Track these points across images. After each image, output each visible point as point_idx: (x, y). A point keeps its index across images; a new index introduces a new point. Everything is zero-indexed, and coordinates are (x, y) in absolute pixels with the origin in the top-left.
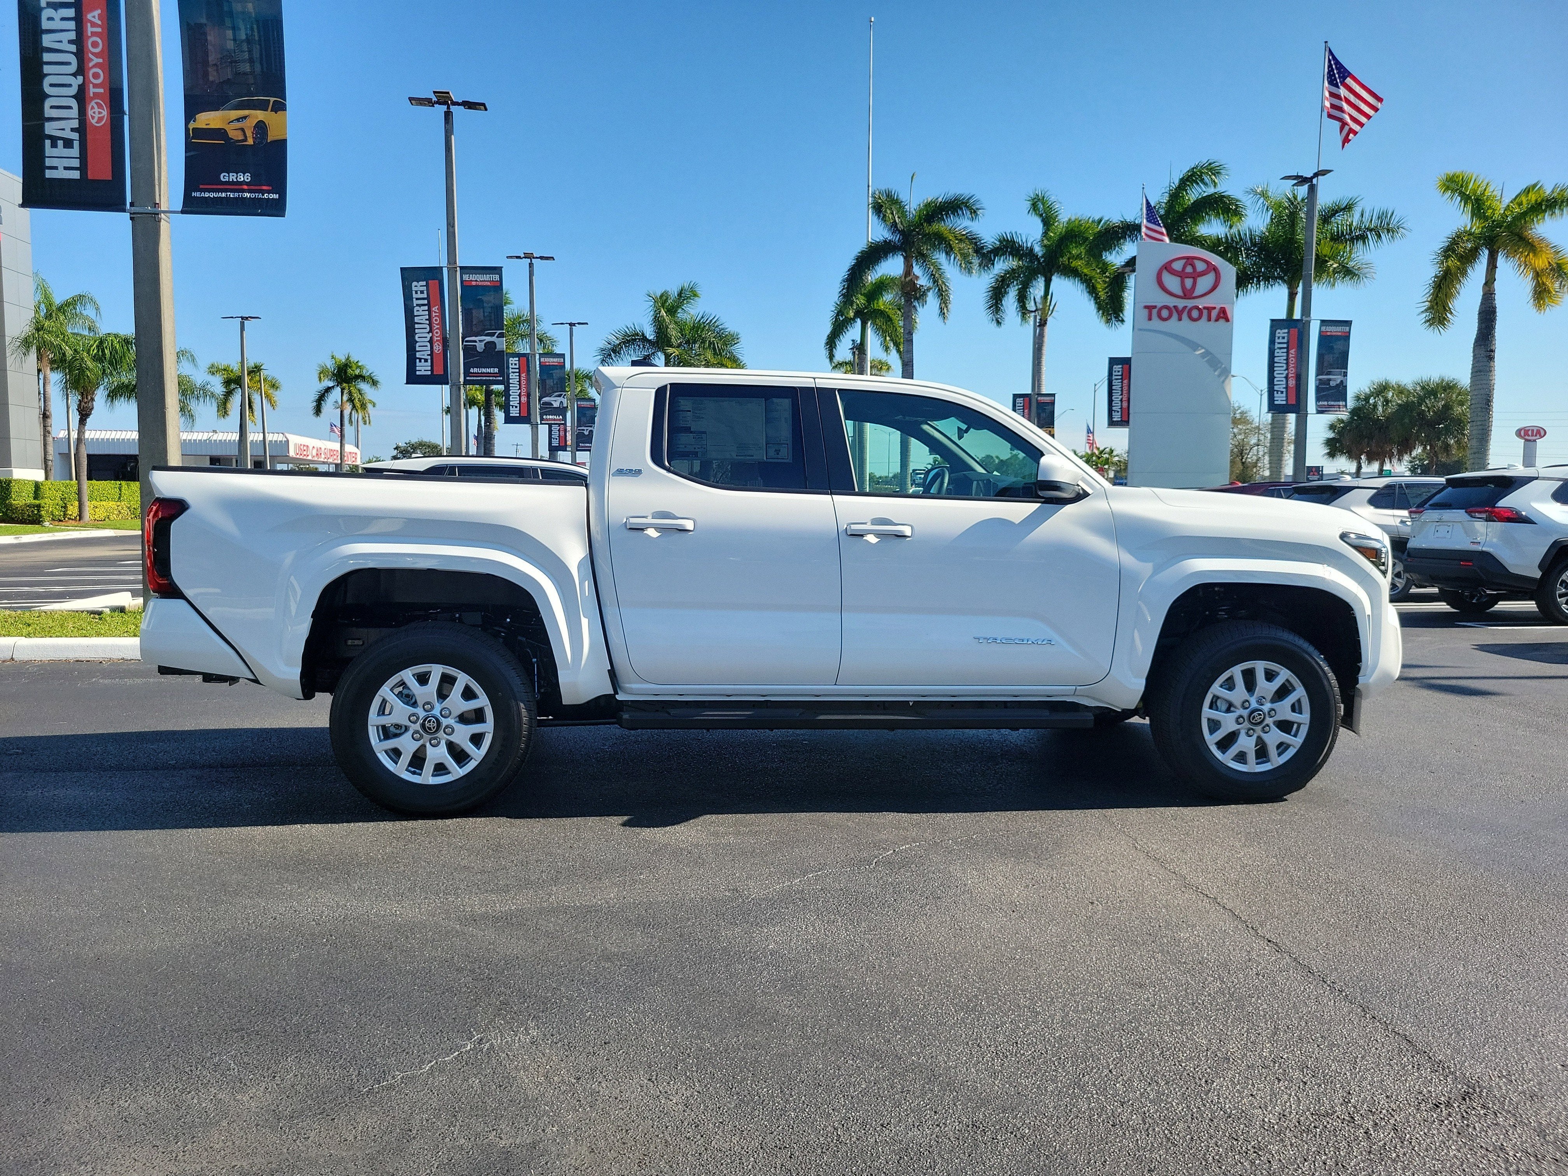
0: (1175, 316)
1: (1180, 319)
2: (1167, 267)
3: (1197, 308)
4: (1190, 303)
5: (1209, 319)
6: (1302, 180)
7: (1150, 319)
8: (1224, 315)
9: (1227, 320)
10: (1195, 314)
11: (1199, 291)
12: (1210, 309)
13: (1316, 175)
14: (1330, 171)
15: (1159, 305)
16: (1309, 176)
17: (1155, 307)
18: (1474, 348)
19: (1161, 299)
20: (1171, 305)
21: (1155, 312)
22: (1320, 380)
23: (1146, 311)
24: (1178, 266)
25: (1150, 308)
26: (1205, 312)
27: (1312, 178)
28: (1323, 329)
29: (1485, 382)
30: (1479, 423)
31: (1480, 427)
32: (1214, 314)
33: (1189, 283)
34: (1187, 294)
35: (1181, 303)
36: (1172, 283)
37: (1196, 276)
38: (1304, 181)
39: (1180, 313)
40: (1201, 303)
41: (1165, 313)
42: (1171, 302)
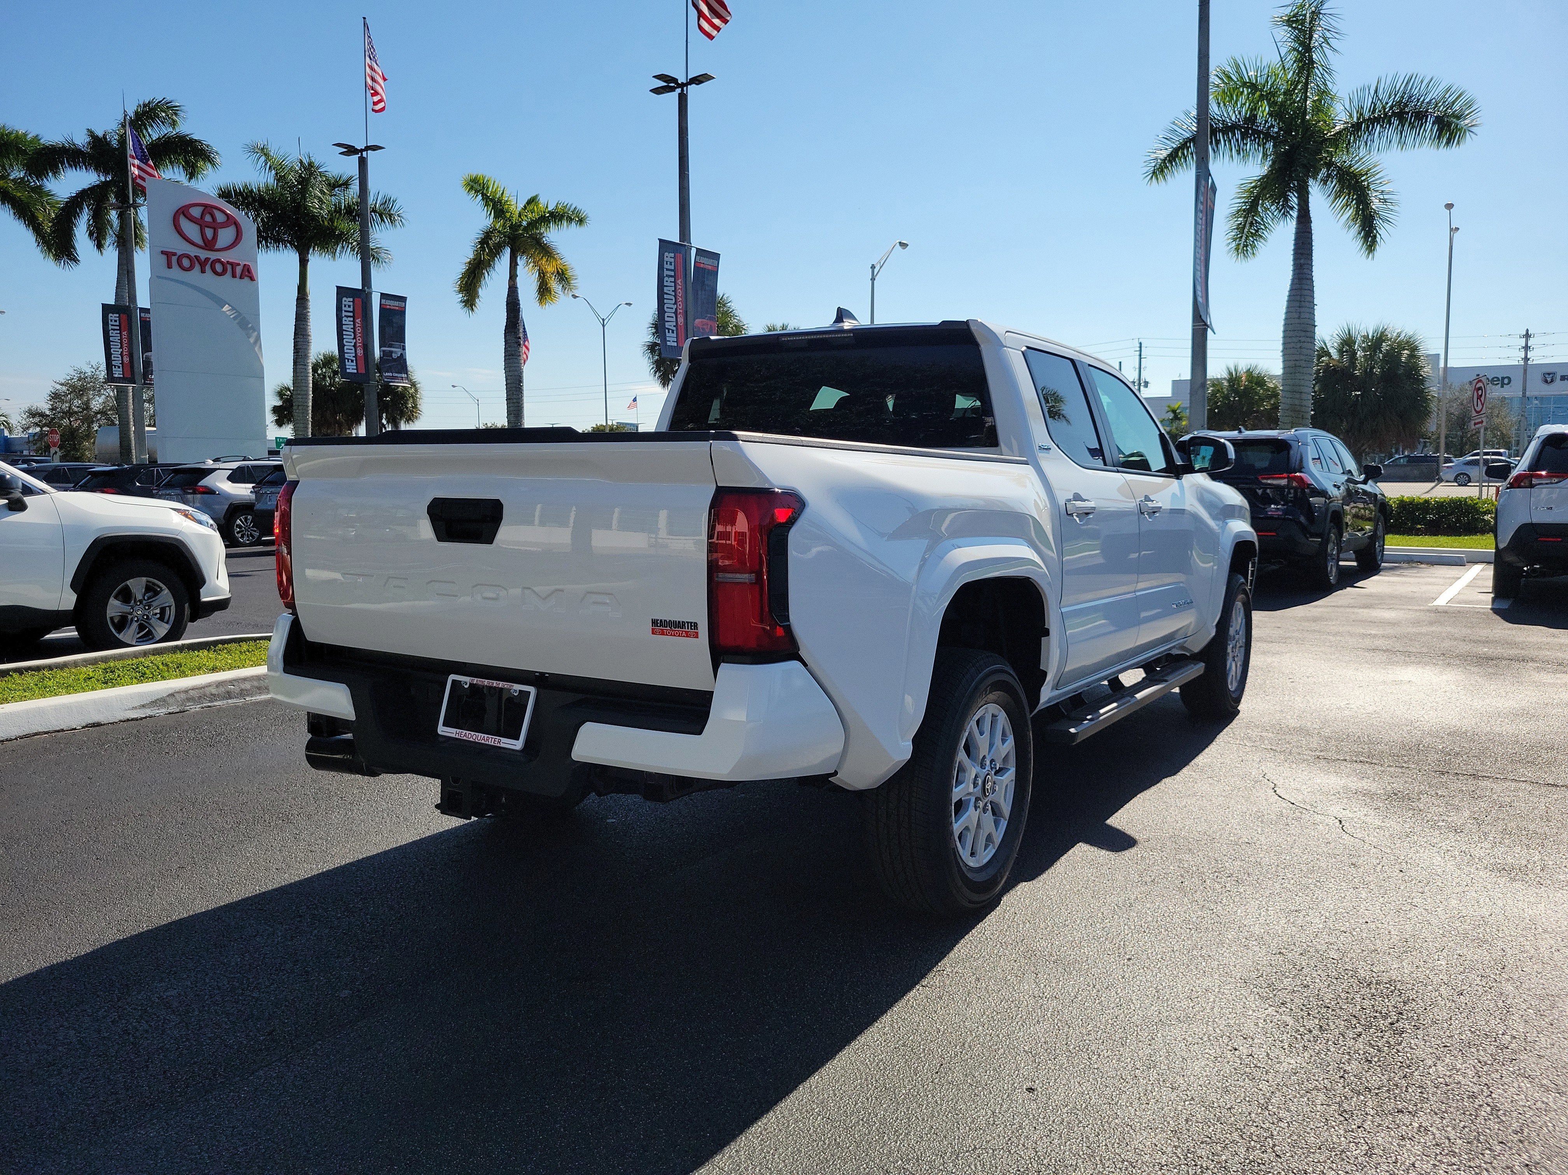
0: (197, 267)
1: (203, 271)
2: (183, 211)
3: (219, 261)
4: (213, 256)
5: (234, 276)
6: (350, 150)
7: (169, 266)
8: (248, 273)
9: (252, 279)
10: (219, 268)
11: (220, 244)
12: (234, 265)
13: (368, 148)
14: (381, 148)
15: (179, 253)
16: (359, 148)
17: (174, 254)
18: (505, 334)
19: (181, 247)
20: (192, 255)
21: (174, 259)
22: (384, 351)
23: (165, 257)
24: (196, 212)
25: (168, 255)
26: (229, 267)
27: (362, 151)
28: (383, 301)
29: (515, 365)
30: (515, 401)
31: (516, 405)
32: (239, 270)
33: (209, 233)
34: (209, 245)
35: (203, 254)
36: (191, 230)
37: (216, 227)
38: (352, 152)
39: (203, 264)
40: (224, 257)
41: (186, 263)
42: (193, 251)
